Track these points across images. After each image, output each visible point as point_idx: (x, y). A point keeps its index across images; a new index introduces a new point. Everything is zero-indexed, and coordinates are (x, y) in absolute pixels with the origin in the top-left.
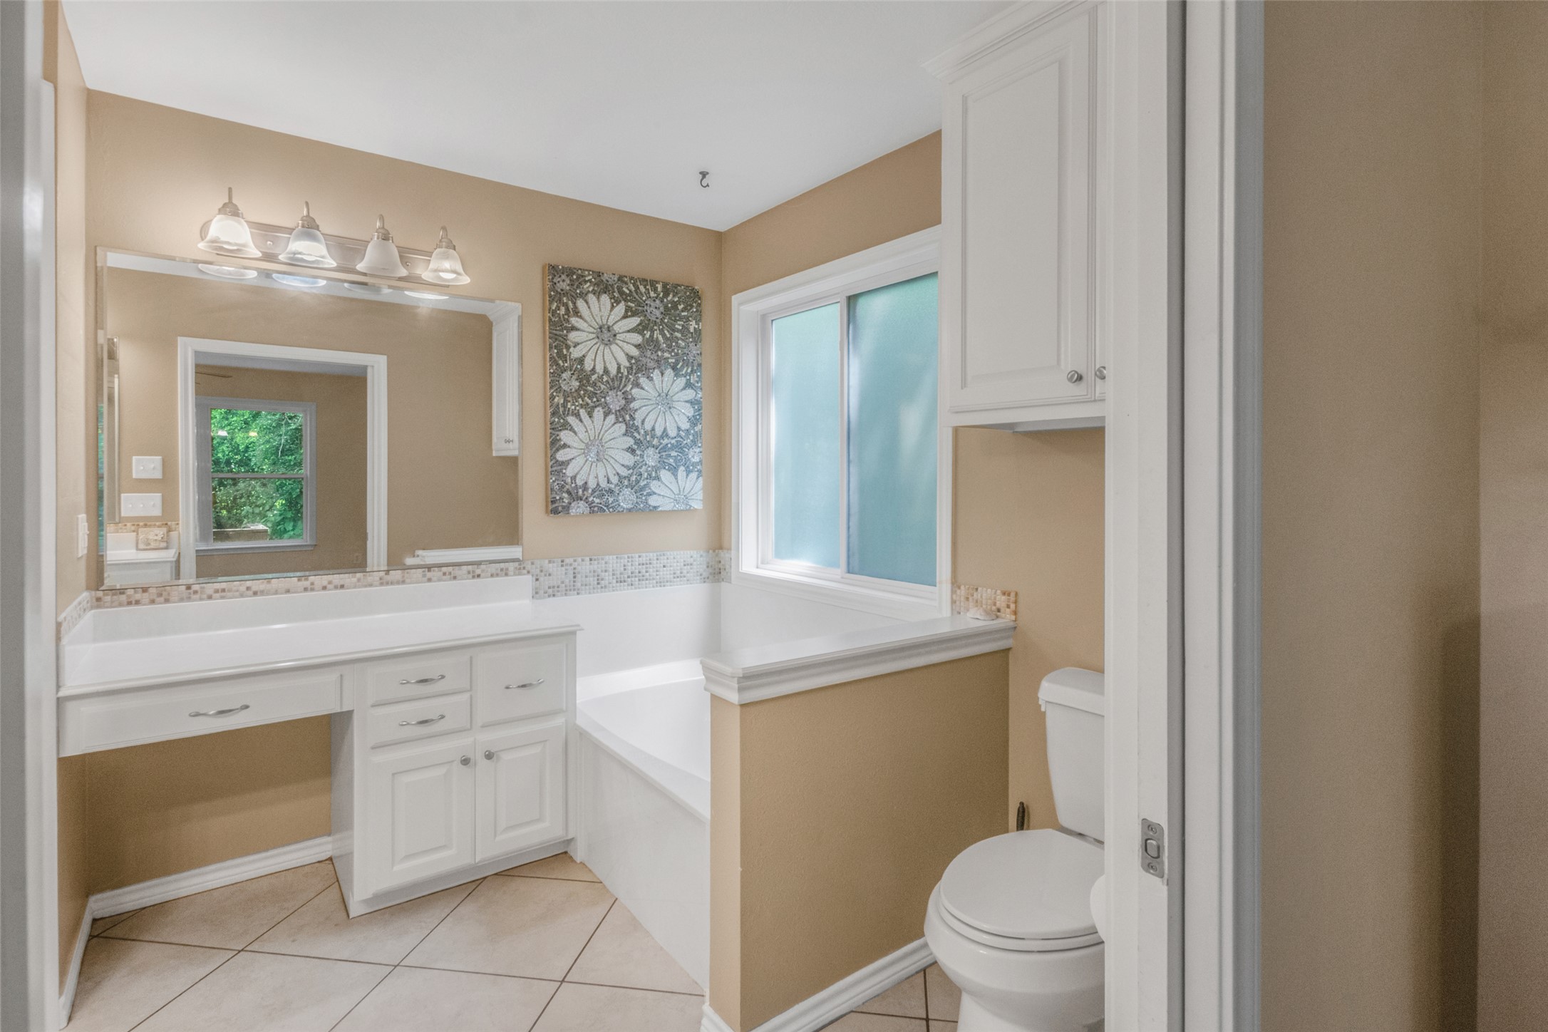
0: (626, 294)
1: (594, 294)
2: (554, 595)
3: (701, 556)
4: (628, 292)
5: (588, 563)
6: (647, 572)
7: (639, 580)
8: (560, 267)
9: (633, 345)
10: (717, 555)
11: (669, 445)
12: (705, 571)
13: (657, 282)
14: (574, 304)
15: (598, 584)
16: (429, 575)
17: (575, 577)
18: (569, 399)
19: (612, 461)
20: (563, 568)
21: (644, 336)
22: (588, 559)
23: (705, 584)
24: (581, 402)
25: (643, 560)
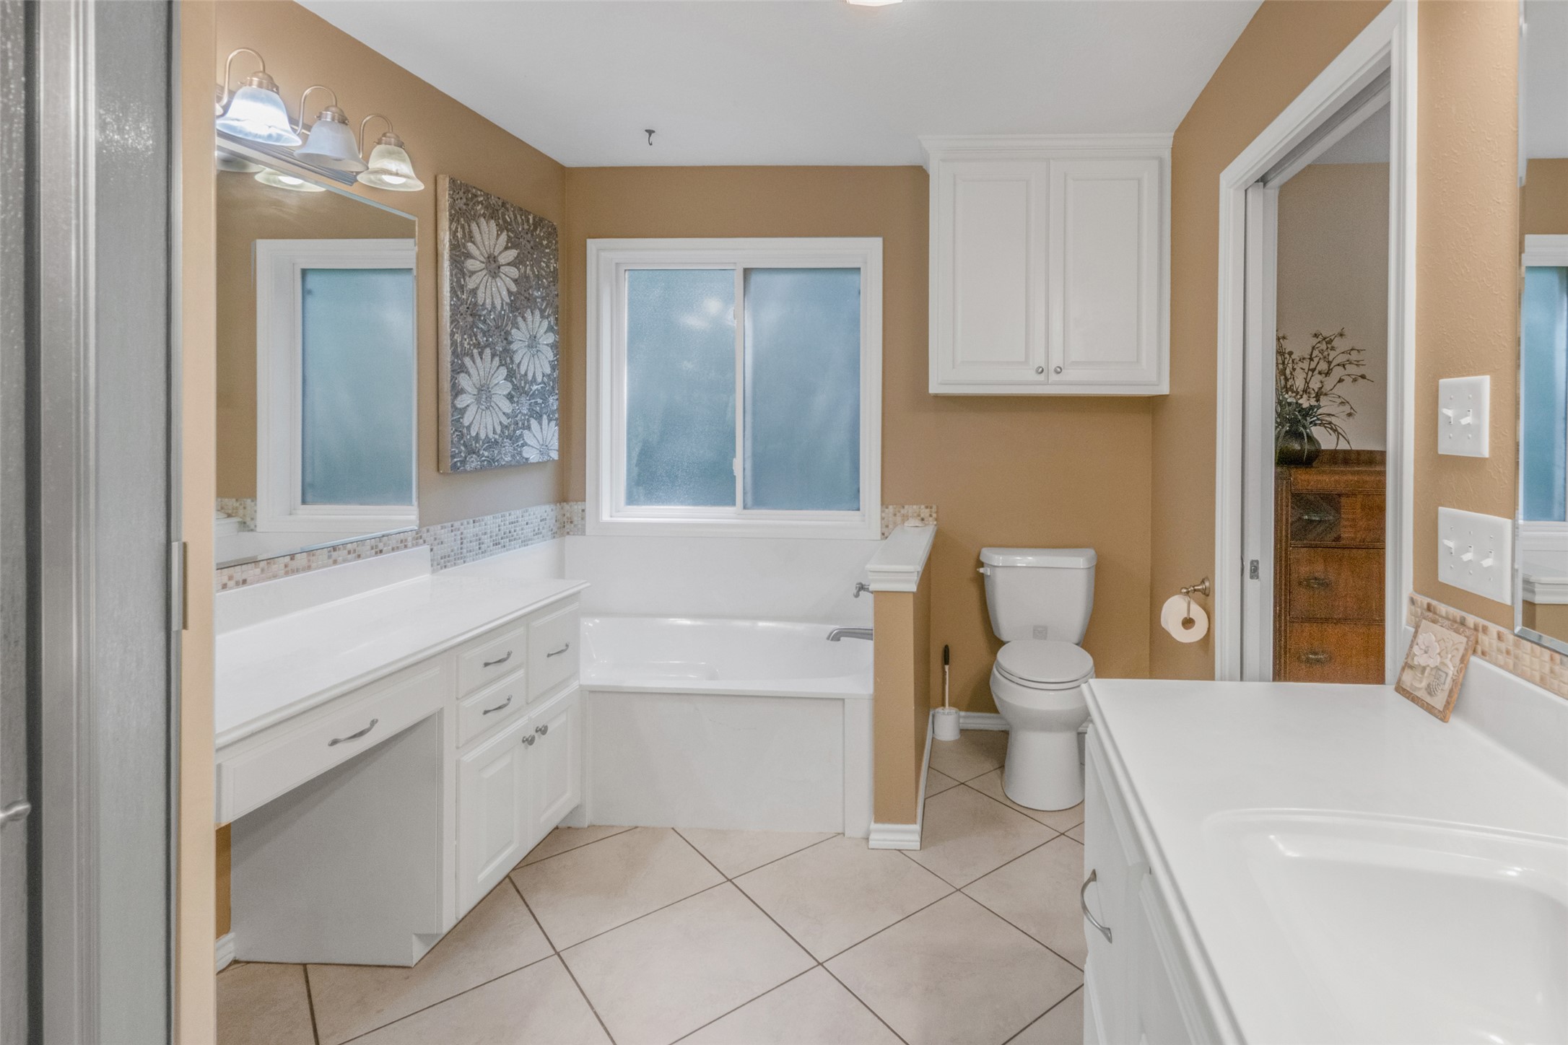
0: (507, 222)
1: (484, 218)
2: (445, 567)
3: (552, 510)
4: (509, 220)
5: (472, 525)
6: (515, 531)
7: (510, 541)
8: (459, 182)
9: (512, 279)
10: (562, 508)
11: (537, 392)
12: (554, 525)
13: (530, 213)
14: (469, 226)
15: (480, 548)
16: (335, 554)
17: (462, 543)
18: (465, 337)
19: (497, 409)
20: (453, 534)
21: (519, 270)
22: (472, 521)
23: (555, 540)
24: (474, 341)
25: (512, 518)
